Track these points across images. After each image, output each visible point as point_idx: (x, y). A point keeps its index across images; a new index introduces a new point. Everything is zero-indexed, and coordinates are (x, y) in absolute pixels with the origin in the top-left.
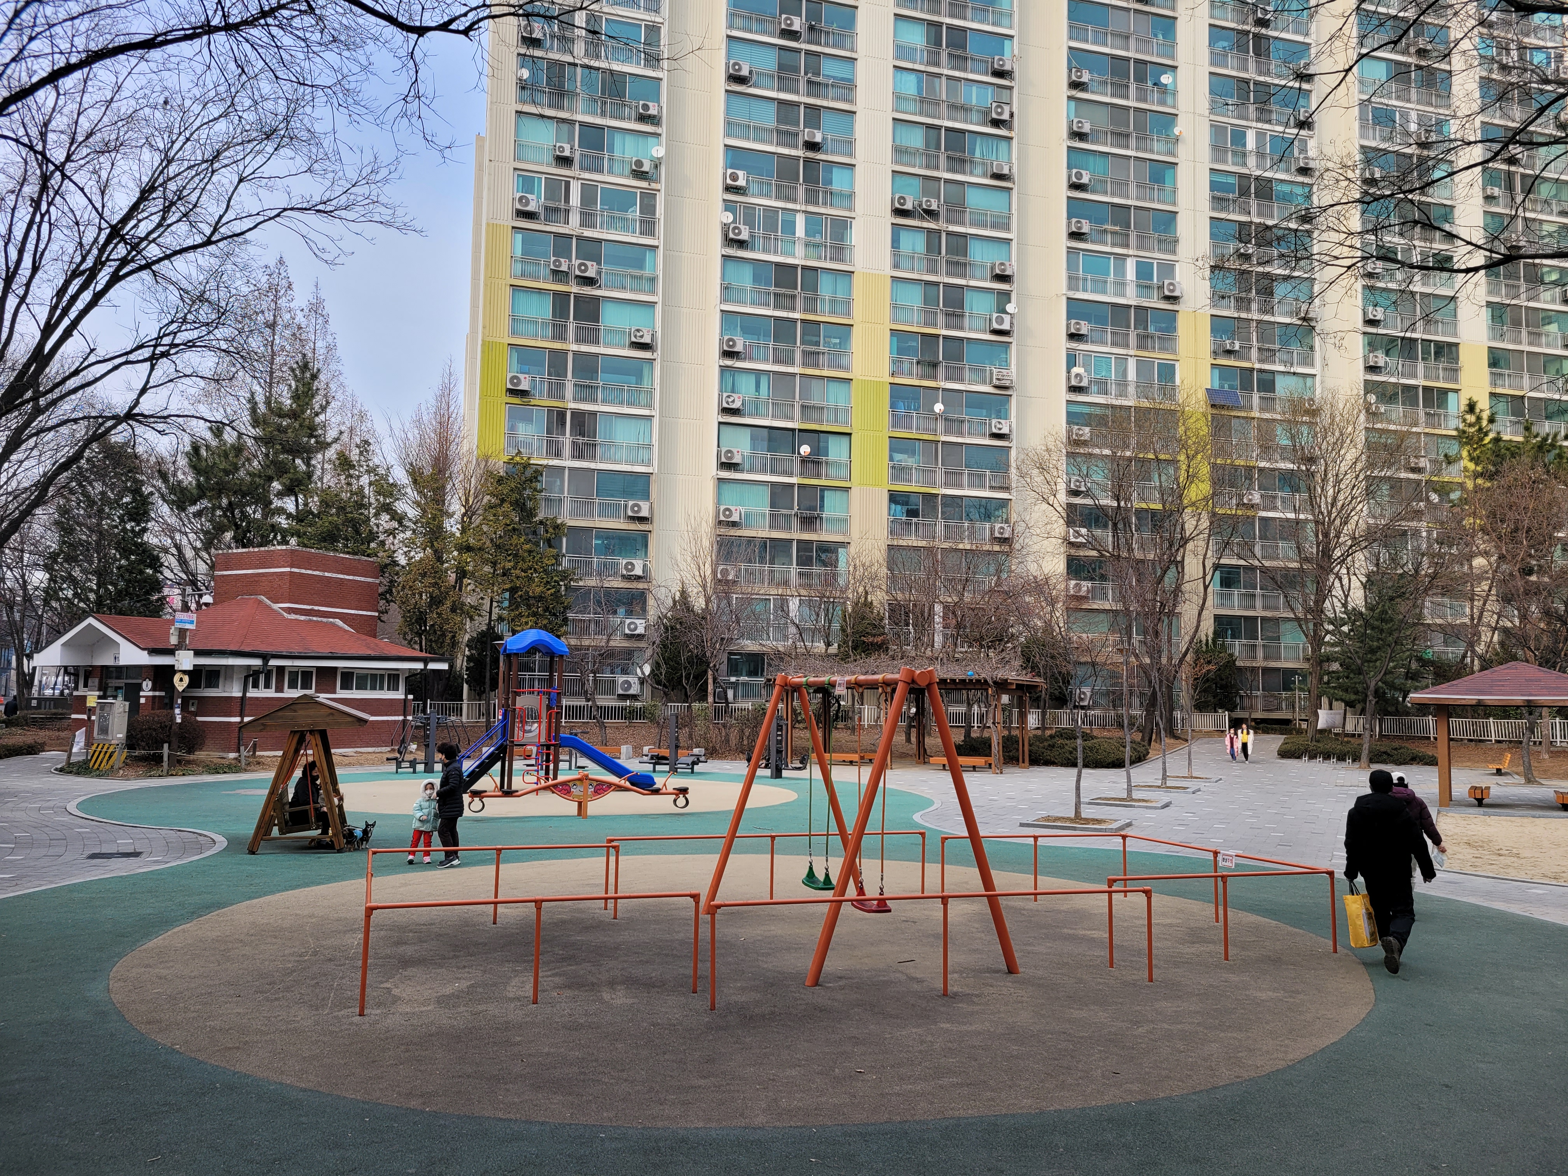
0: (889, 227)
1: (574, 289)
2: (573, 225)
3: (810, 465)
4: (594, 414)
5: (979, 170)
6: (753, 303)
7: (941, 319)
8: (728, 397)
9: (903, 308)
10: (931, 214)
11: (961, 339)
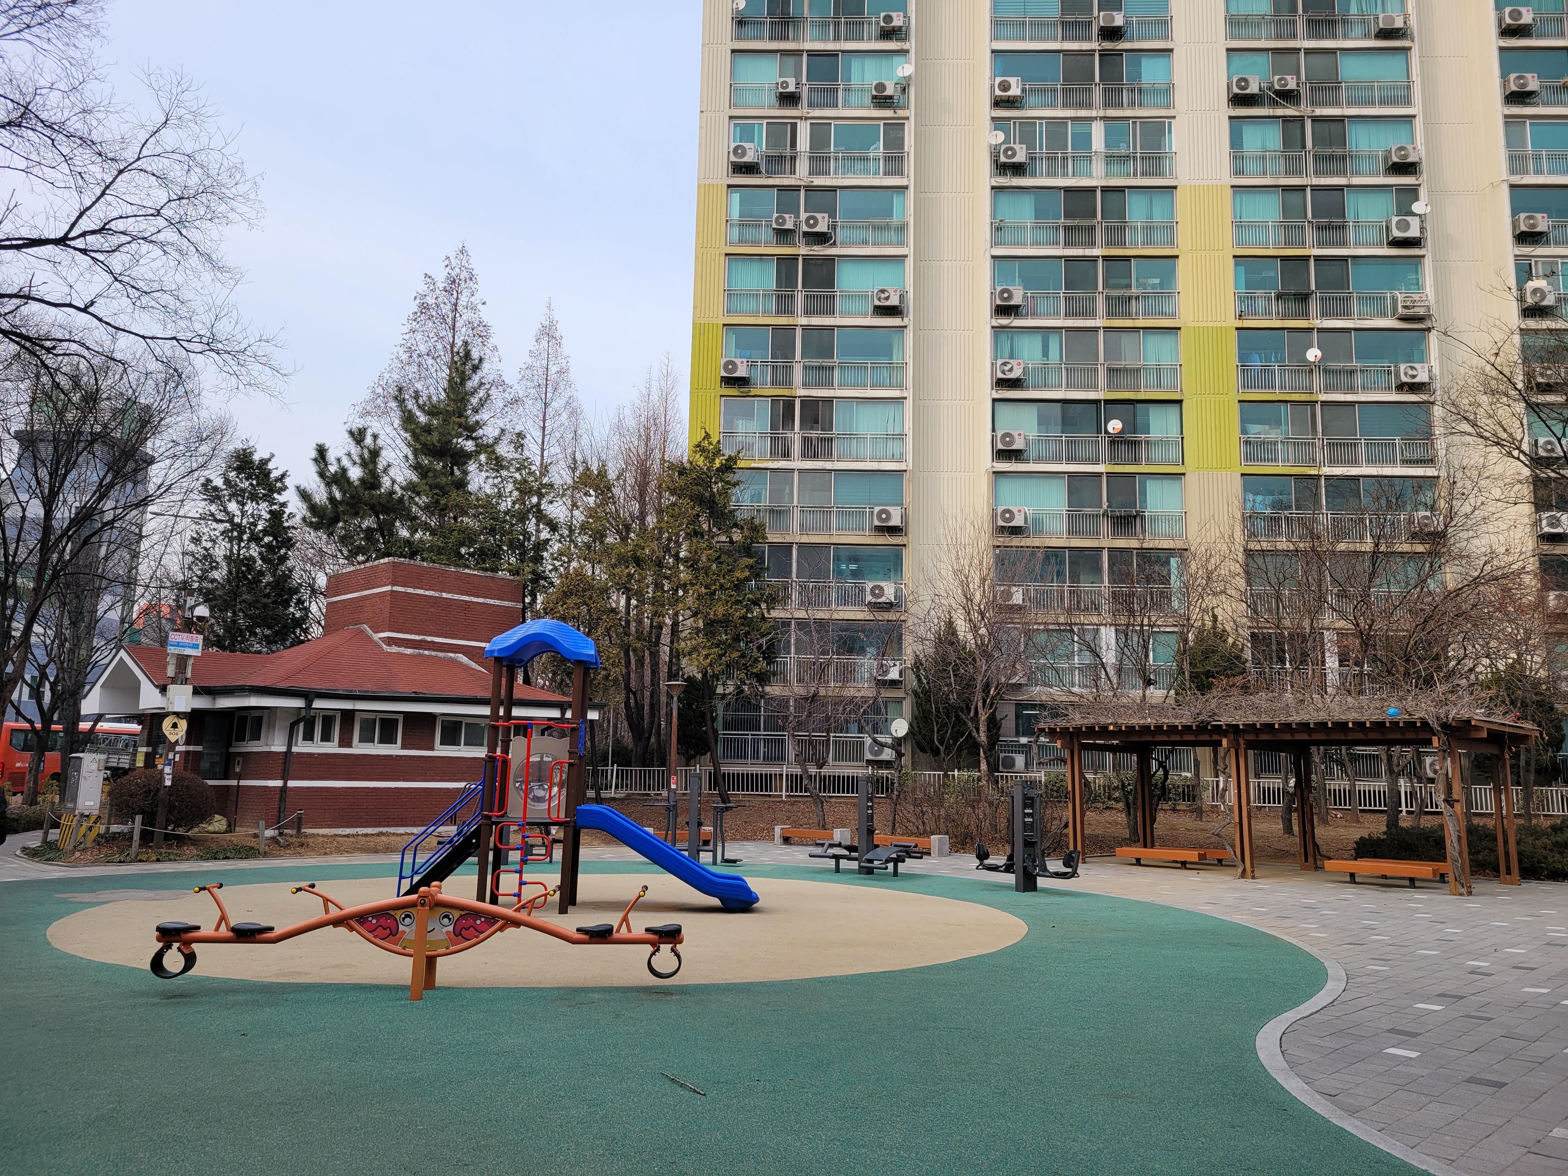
0: (1226, 123)
1: (803, 250)
2: (802, 174)
3: (1123, 448)
4: (829, 401)
5: (1358, 30)
6: (1036, 243)
7: (1310, 235)
8: (1004, 364)
9: (1252, 225)
10: (1288, 96)
11: (1344, 259)
